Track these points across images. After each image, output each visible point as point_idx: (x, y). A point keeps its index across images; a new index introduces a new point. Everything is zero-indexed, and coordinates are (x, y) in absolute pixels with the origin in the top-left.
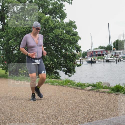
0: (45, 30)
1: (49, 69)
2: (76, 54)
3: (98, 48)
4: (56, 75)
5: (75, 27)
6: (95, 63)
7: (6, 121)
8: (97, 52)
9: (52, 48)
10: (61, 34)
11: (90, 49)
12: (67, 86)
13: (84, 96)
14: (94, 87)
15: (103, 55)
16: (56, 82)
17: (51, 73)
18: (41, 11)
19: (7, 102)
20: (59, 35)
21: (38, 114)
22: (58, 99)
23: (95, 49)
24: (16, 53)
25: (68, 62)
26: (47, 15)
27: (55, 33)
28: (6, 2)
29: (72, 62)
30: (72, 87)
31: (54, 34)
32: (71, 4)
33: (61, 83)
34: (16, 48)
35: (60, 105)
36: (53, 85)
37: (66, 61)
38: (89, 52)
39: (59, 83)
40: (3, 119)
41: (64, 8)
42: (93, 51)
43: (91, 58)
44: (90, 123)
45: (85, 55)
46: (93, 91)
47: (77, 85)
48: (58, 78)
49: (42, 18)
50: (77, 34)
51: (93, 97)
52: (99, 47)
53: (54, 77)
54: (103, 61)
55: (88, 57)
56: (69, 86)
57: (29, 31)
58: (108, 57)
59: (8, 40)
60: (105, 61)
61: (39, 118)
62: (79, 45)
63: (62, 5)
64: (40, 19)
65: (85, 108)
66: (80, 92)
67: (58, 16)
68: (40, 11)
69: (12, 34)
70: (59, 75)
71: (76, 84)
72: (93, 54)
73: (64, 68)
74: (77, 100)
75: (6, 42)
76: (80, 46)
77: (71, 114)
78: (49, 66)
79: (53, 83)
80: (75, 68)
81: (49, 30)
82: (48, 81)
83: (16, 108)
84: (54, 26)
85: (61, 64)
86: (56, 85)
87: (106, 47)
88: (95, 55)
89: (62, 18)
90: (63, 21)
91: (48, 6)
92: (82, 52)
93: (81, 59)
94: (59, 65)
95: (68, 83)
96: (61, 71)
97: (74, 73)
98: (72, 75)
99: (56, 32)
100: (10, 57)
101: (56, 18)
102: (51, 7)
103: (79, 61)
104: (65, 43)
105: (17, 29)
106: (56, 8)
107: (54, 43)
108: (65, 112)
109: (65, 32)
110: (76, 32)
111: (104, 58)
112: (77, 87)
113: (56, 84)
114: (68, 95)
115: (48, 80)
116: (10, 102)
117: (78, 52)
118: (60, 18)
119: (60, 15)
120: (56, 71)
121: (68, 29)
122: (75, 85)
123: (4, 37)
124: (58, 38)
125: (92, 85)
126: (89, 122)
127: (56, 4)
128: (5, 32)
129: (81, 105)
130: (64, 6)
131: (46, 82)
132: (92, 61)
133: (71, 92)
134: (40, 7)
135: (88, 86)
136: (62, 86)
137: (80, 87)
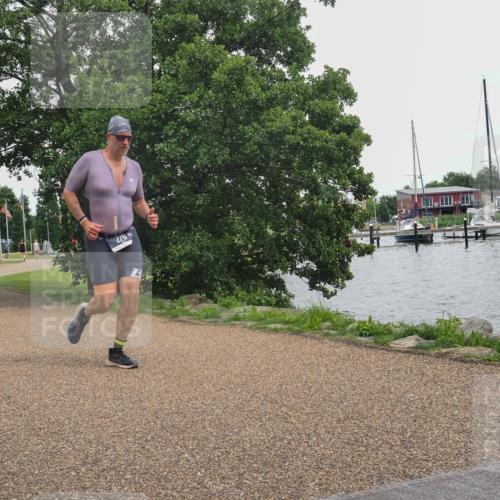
1: (246, 268)
2: (355, 206)
3: (440, 180)
4: (275, 289)
5: (349, 95)
6: (432, 241)
7: (83, 469)
8: (436, 196)
9: (259, 184)
10: (291, 128)
11: (407, 188)
12: (317, 336)
13: (388, 372)
14: (428, 338)
15: (464, 210)
16: (273, 319)
17: (253, 282)
18: (210, 35)
19: (86, 397)
20: (285, 131)
21: (205, 442)
22: (284, 386)
23: (428, 186)
25: (319, 242)
26: (234, 53)
27: (267, 123)
28: (72, 5)
29: (337, 237)
30: (338, 337)
31: (263, 127)
32: (333, 5)
33: (293, 322)
35: (290, 409)
36: (264, 329)
37: (311, 236)
38: (404, 197)
39: (287, 323)
40: (71, 462)
41: (303, 22)
42: (421, 192)
43: (412, 224)
44: (415, 481)
45: (388, 210)
46: (423, 354)
47: (358, 328)
48: (282, 303)
49: (215, 67)
50: (358, 127)
51: (425, 379)
52: (445, 179)
53: (267, 297)
54: (461, 233)
55: (402, 219)
56: (327, 335)
57: (163, 116)
58: (482, 218)
60: (471, 233)
61: (210, 459)
62: (366, 172)
63: (295, 11)
64: (207, 66)
65: (392, 422)
66: (373, 357)
67: (279, 56)
68: (207, 36)
69: (97, 131)
70: (286, 292)
71: (356, 324)
72: (423, 207)
73: (305, 263)
74: (359, 391)
76: (370, 175)
77: (338, 445)
78: (246, 253)
79: (261, 324)
80: (349, 260)
81: (243, 112)
82: (241, 315)
83: (119, 419)
84: (264, 95)
85: (294, 247)
86: (276, 330)
87: (474, 176)
88: (429, 210)
89: (295, 64)
90: (301, 74)
91: (238, 17)
92: (378, 198)
93: (371, 225)
94: (285, 249)
95: (323, 321)
96: (294, 275)
97: (346, 282)
98: (338, 290)
99: (274, 121)
101: (270, 64)
102: (250, 18)
103: (364, 233)
104: (307, 163)
106: (270, 22)
107: (264, 165)
108: (314, 439)
109: (307, 118)
110: (351, 117)
111: (465, 223)
112: (360, 338)
113: (273, 326)
114: (323, 369)
115: (242, 309)
116: (98, 395)
117: (360, 200)
118: (287, 63)
119: (289, 49)
120: (271, 277)
121: (319, 105)
122: (352, 331)
123: (68, 140)
124: (282, 142)
125: (420, 329)
126: (411, 477)
127: (273, 5)
128: (69, 120)
129: (375, 411)
130: (303, 12)
131: (236, 318)
132: (419, 233)
133: (335, 358)
134: (206, 21)
135: (405, 336)
136: (298, 333)
137: (372, 337)
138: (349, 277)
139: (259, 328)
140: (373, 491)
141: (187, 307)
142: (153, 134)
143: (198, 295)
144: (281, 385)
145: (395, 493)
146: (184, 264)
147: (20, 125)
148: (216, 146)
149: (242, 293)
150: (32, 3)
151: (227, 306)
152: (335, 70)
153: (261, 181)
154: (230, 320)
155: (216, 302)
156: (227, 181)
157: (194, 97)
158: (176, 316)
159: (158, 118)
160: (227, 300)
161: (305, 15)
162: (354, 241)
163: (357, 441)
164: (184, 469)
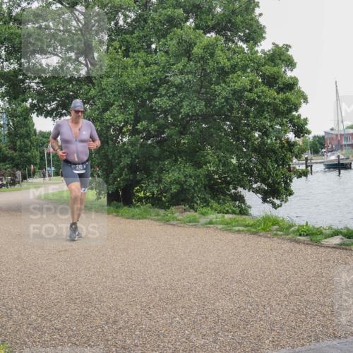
0: (204, 76)
1: (216, 187)
2: (294, 142)
4: (237, 202)
5: (291, 64)
6: (350, 168)
7: (106, 327)
9: (226, 127)
10: (249, 87)
11: (332, 129)
12: (269, 235)
13: (321, 262)
14: (349, 238)
16: (236, 224)
17: (222, 197)
18: (191, 23)
19: (107, 277)
20: (244, 89)
21: (191, 310)
22: (246, 271)
23: (348, 128)
24: (124, 144)
25: (269, 167)
26: (208, 35)
27: (232, 84)
28: (95, 4)
29: (283, 165)
30: (284, 236)
31: (229, 86)
33: (251, 226)
34: (125, 129)
35: (250, 287)
36: (230, 231)
37: (263, 164)
38: (330, 136)
39: (246, 226)
40: (98, 322)
41: (257, 11)
42: (343, 133)
43: (336, 155)
44: (342, 341)
45: (319, 145)
46: (346, 249)
47: (298, 230)
48: (243, 212)
49: (195, 44)
50: (297, 85)
53: (233, 207)
55: (329, 152)
56: (276, 234)
57: (158, 81)
59: (103, 109)
61: (194, 322)
62: (302, 118)
63: (251, 4)
64: (190, 45)
65: (324, 298)
66: (309, 251)
67: (240, 36)
68: (188, 24)
69: (113, 92)
70: (245, 204)
71: (297, 227)
72: (344, 143)
73: (259, 184)
74: (299, 275)
75: (98, 115)
76: (306, 120)
77: (285, 313)
78: (217, 177)
79: (228, 227)
80: (291, 181)
81: (216, 75)
82: (214, 220)
83: (130, 292)
84: (229, 63)
85: (250, 172)
86: (239, 232)
88: (348, 145)
89: (251, 42)
90: (256, 49)
91: (210, 9)
92: (311, 136)
93: (306, 156)
94: (244, 174)
95: (273, 225)
96: (251, 192)
97: (289, 198)
98: (283, 203)
99: (236, 82)
100: (109, 153)
101: (233, 42)
102: (219, 10)
103: (301, 162)
104: (260, 113)
105: (128, 77)
106: (233, 12)
107: (229, 114)
108: (268, 309)
109: (260, 80)
110: (292, 78)
112: (299, 238)
113: (237, 228)
114: (273, 259)
115: (214, 216)
116: (115, 276)
117: (299, 138)
118: (246, 41)
119: (247, 31)
120: (235, 193)
121: (269, 69)
122: (294, 232)
123: (93, 99)
124: (241, 97)
125: (343, 231)
126: (340, 338)
128: (94, 85)
129: (312, 290)
130: (257, 5)
131: (211, 223)
132: (341, 162)
133: (281, 251)
134: (188, 13)
135: (332, 236)
136: (255, 233)
137: (308, 237)
138: (291, 194)
139: (226, 230)
140: (312, 347)
141: (176, 215)
142: (151, 93)
143: (183, 206)
144: (244, 270)
145: (327, 349)
146: (173, 187)
147: (61, 89)
148: (195, 101)
149: (215, 205)
150: (68, 4)
151: (204, 214)
152: (281, 46)
153: (227, 126)
154: (206, 224)
155: (196, 211)
156: (204, 125)
157: (180, 65)
158: (168, 221)
159: (155, 82)
160: (204, 210)
161: (258, 7)
162: (294, 168)
163: (299, 310)
164: (176, 329)
